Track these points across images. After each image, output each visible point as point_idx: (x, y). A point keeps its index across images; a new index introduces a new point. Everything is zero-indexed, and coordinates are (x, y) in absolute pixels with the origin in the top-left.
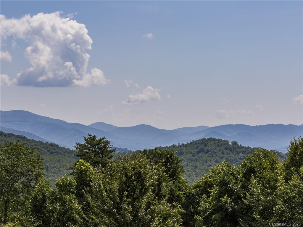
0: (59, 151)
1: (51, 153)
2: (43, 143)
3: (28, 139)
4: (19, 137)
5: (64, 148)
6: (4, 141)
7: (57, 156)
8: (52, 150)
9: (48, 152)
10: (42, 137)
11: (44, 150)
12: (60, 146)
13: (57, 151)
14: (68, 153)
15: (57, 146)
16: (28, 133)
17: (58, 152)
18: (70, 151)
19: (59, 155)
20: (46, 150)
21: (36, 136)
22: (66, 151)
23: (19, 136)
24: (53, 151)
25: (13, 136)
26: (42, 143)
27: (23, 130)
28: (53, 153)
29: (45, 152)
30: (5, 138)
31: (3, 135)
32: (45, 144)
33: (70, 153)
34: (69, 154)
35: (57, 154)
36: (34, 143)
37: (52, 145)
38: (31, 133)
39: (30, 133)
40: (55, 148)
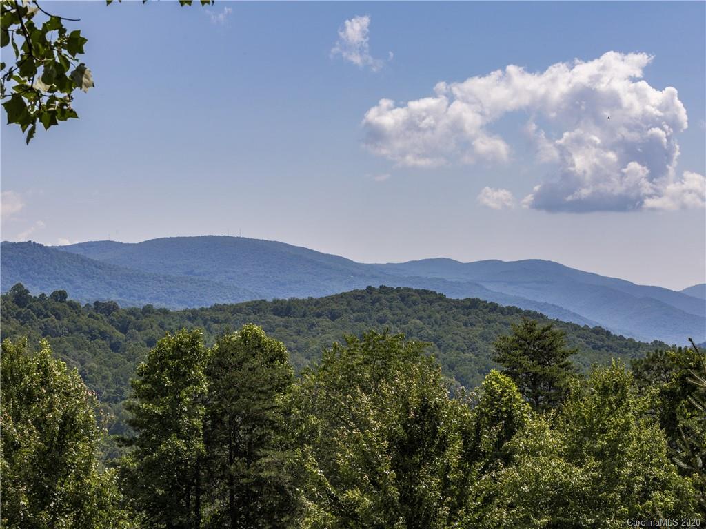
0: (611, 343)
1: (594, 348)
2: (579, 326)
3: (549, 318)
4: (529, 315)
5: (621, 338)
6: (500, 323)
7: (606, 355)
8: (596, 342)
9: (587, 346)
10: (583, 315)
11: (579, 341)
12: (613, 333)
13: (607, 343)
14: (630, 349)
15: (608, 333)
16: (553, 305)
17: (608, 347)
18: (635, 343)
19: (611, 352)
20: (583, 341)
21: (569, 311)
22: (626, 344)
23: (529, 312)
24: (600, 343)
25: (517, 312)
26: (576, 328)
27: (543, 301)
28: (599, 348)
29: (582, 345)
30: (502, 317)
31: (498, 310)
32: (583, 329)
33: (634, 347)
34: (633, 349)
35: (607, 351)
36: (561, 327)
37: (598, 331)
38: (560, 306)
39: (558, 307)
40: (604, 337)
